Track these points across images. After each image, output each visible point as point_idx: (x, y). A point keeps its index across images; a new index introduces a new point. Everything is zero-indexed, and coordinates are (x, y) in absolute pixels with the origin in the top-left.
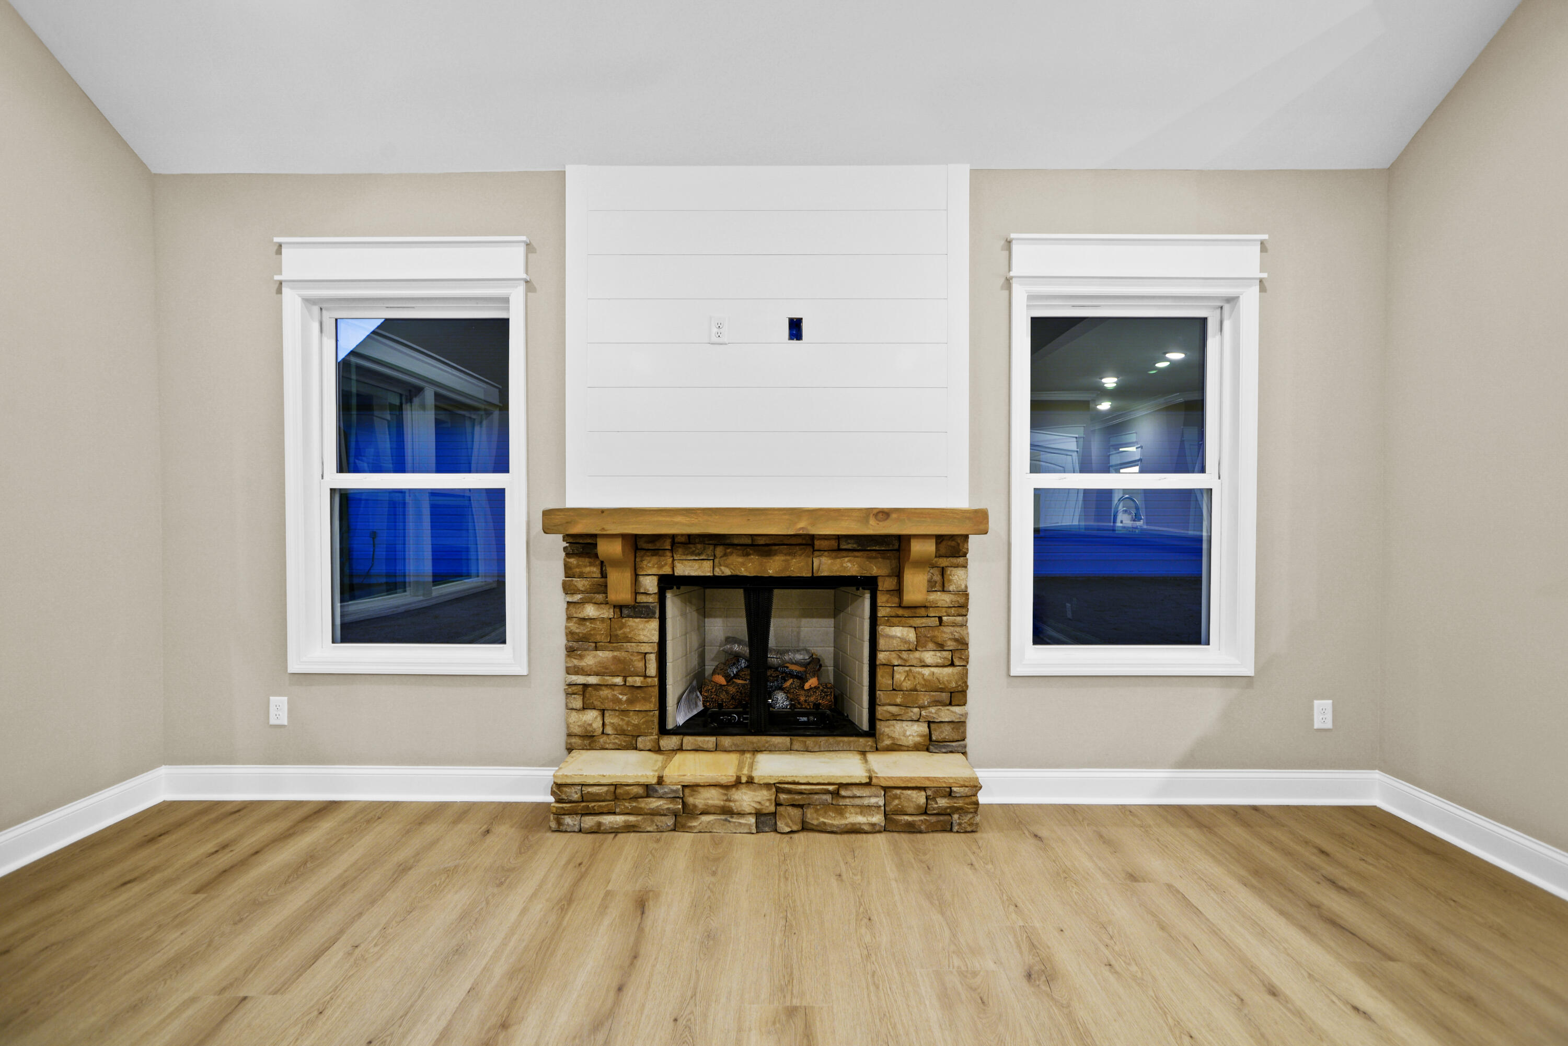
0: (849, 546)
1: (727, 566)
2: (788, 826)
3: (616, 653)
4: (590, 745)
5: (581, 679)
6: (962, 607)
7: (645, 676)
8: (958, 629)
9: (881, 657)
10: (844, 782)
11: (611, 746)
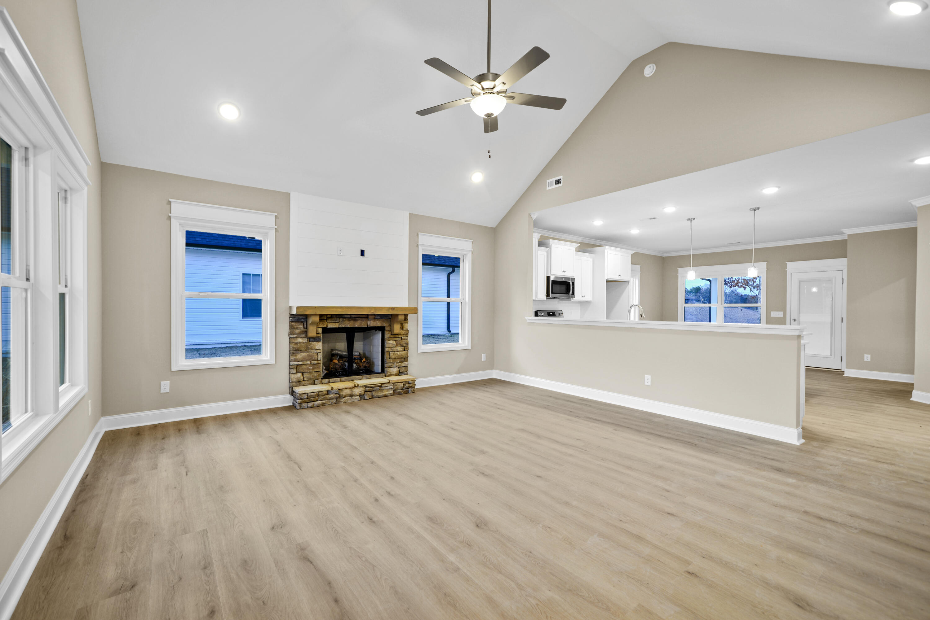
0: (378, 318)
1: (343, 324)
2: (368, 397)
3: (308, 354)
4: (299, 384)
5: (296, 363)
6: (407, 334)
7: (318, 360)
8: (406, 340)
9: (386, 349)
10: (383, 383)
11: (307, 384)
